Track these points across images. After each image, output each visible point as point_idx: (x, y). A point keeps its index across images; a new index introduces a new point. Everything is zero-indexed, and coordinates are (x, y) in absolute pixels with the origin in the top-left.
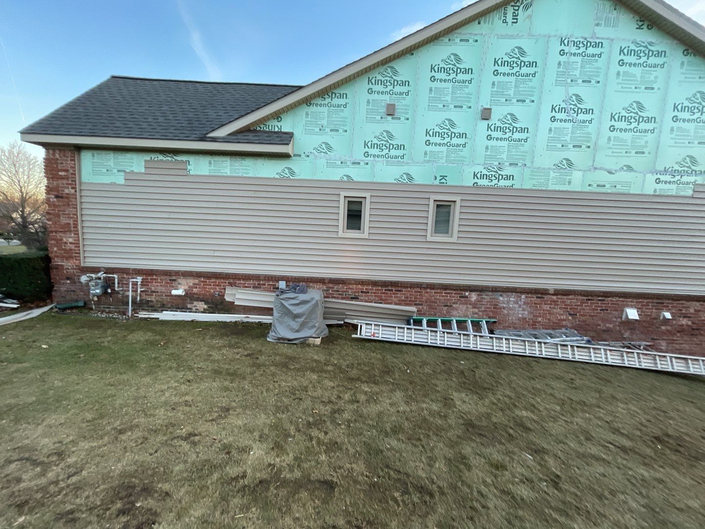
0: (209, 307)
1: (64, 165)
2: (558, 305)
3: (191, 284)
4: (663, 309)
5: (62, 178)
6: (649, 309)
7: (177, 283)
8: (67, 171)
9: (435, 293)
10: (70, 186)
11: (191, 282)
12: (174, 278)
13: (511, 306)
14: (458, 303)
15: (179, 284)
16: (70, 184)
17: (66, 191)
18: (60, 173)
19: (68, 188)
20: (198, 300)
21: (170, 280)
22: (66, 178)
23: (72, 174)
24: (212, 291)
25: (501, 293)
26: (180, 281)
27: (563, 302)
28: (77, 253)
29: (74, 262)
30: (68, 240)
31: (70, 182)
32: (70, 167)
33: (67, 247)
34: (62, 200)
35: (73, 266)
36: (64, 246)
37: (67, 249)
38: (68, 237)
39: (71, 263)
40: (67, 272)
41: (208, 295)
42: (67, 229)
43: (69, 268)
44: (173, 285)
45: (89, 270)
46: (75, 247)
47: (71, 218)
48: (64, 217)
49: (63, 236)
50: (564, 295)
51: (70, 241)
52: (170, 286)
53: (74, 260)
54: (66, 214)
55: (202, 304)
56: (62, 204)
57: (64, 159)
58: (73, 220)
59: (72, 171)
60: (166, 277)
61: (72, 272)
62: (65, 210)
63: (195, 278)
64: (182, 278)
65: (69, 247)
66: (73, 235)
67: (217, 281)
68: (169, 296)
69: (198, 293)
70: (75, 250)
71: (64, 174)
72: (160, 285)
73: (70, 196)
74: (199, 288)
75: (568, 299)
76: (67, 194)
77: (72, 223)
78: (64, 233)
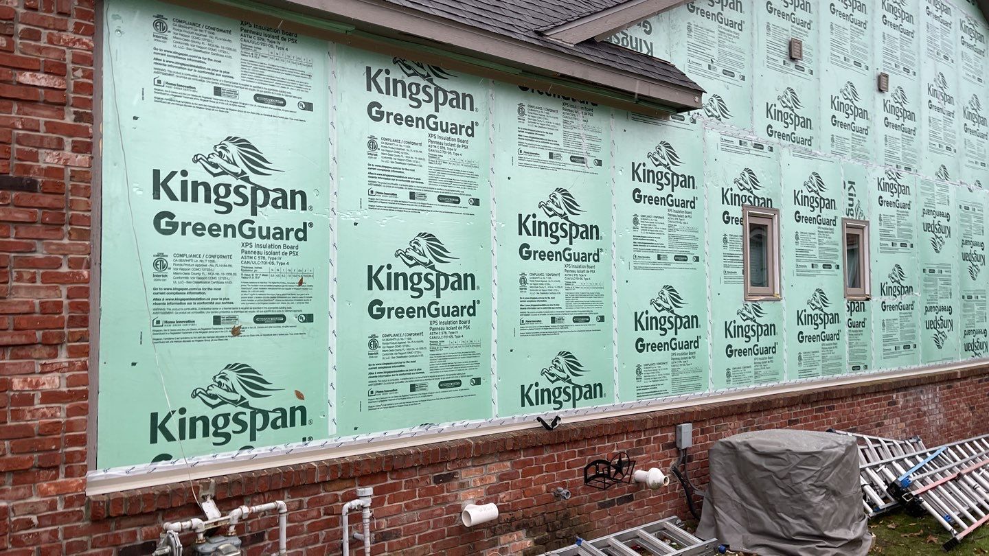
0: (536, 542)
1: (43, 43)
2: (962, 396)
3: (494, 479)
5: (29, 99)
7: (456, 483)
8: (57, 69)
10: (68, 141)
11: (494, 471)
12: (448, 468)
13: (930, 408)
14: (888, 415)
15: (463, 486)
16: (71, 131)
17: (48, 159)
18: (26, 78)
19: (60, 146)
20: (511, 526)
21: (437, 479)
22: (54, 101)
23: (79, 87)
24: (544, 487)
25: (922, 388)
26: (463, 475)
27: (966, 390)
28: (81, 440)
29: (56, 485)
30: (37, 384)
31: (69, 119)
32: (75, 55)
33: (28, 416)
34: (26, 197)
35: (53, 506)
36: (16, 416)
37: (27, 427)
38: (38, 369)
39: (44, 494)
40: (17, 542)
41: (535, 503)
42: (39, 334)
43: (30, 522)
44: (445, 494)
45: (142, 507)
46: (70, 412)
47: (63, 278)
48: (26, 276)
49: (12, 369)
50: (965, 378)
51: (47, 387)
52: (435, 500)
53: (56, 477)
54: (34, 264)
55: (519, 539)
56: (21, 216)
57: (43, 18)
58: (69, 290)
59: (79, 73)
60: (424, 472)
61: (45, 537)
62: (32, 245)
63: (506, 457)
64: (470, 464)
65: (39, 415)
66: (63, 358)
67: (555, 454)
68: (430, 537)
69: (510, 503)
70: (70, 426)
71: (43, 83)
72: (407, 506)
73: (69, 184)
74: (514, 486)
75: (968, 384)
76: (49, 171)
77: (66, 302)
78: (22, 353)
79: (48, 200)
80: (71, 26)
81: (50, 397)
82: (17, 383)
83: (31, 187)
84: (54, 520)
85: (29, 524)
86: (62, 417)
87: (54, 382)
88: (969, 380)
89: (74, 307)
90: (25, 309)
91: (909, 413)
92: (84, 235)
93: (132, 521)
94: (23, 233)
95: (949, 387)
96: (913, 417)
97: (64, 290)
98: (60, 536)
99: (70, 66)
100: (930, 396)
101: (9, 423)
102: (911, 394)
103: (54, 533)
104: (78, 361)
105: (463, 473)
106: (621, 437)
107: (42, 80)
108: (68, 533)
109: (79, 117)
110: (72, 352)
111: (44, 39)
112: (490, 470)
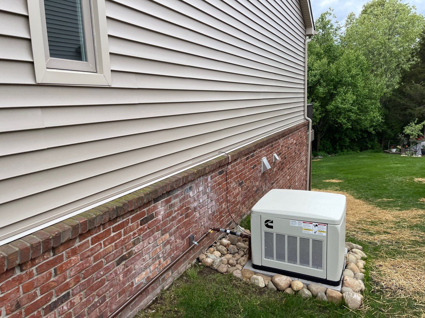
2: (232, 176)
4: (274, 151)
6: (269, 154)
13: (201, 201)
25: (190, 185)
27: (236, 170)
50: (235, 160)
75: (237, 164)
88: (239, 161)
91: (174, 219)
95: (220, 173)
96: (179, 221)
100: (201, 189)
102: (177, 197)
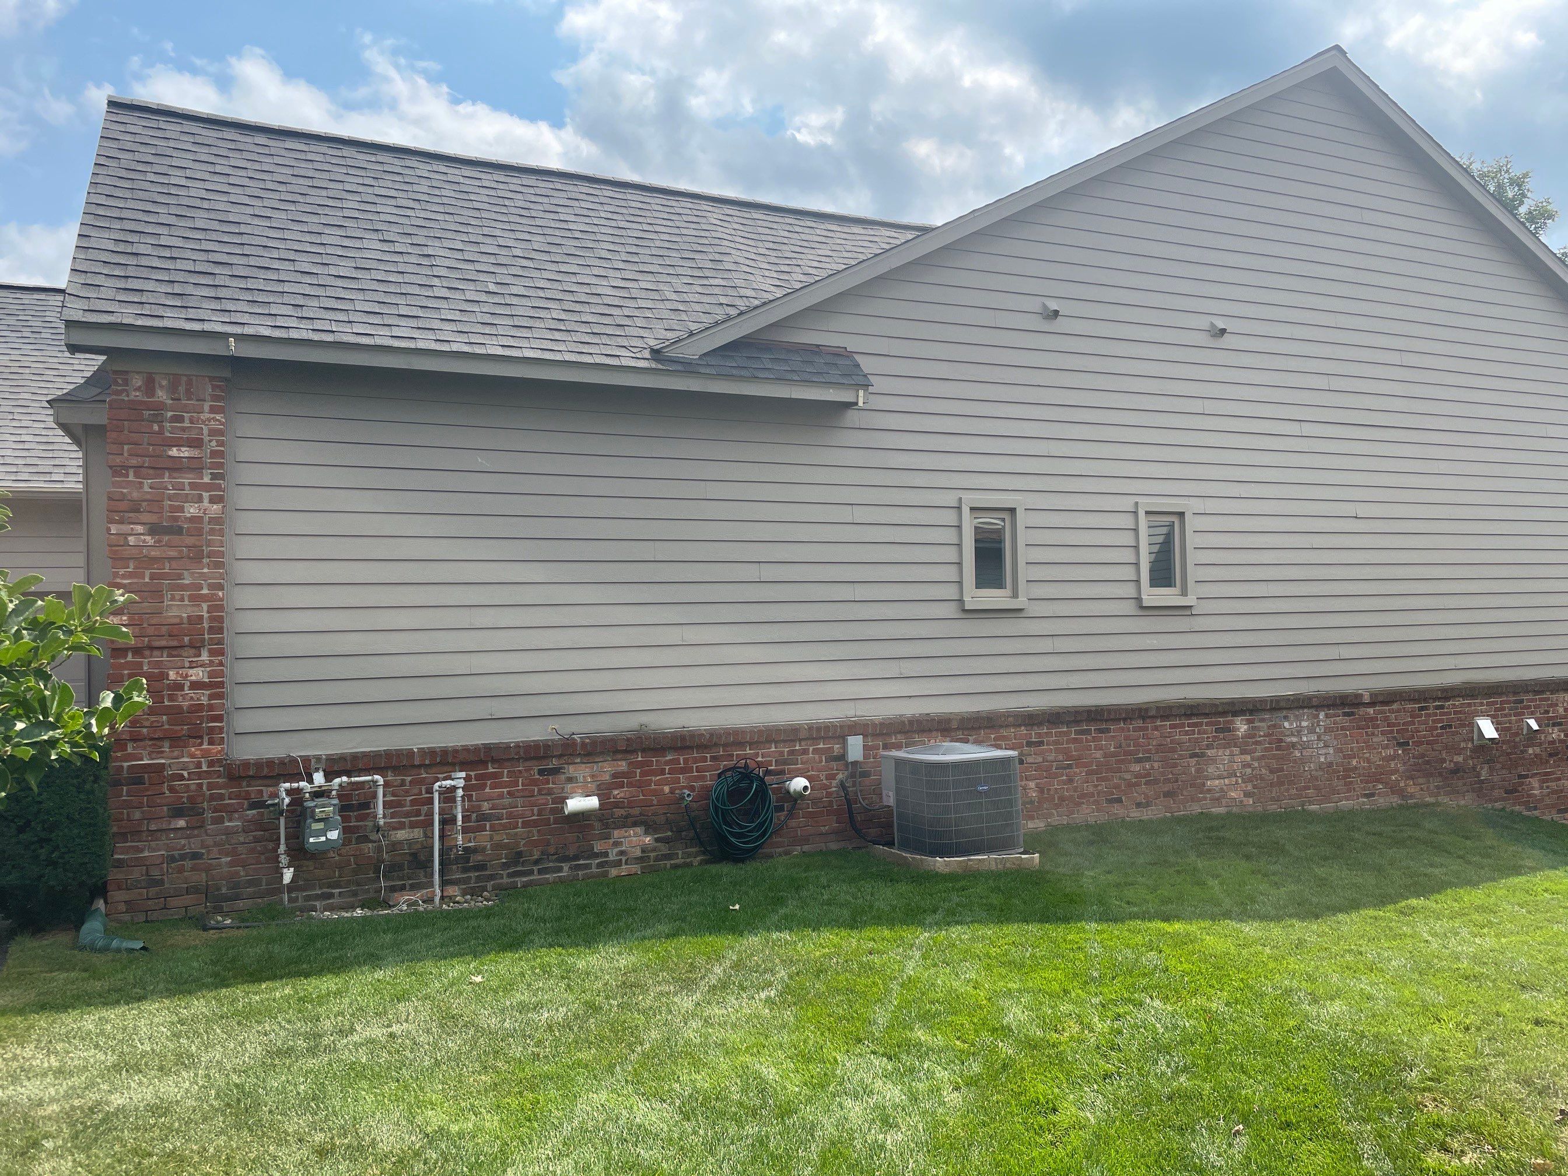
0: (657, 840)
1: (186, 424)
2: (1378, 726)
3: (607, 777)
4: (1523, 714)
5: (177, 467)
6: (1506, 716)
7: (563, 777)
8: (196, 443)
9: (1172, 727)
10: (206, 495)
11: (607, 769)
12: (555, 763)
13: (1305, 739)
14: (1215, 744)
15: (570, 780)
16: (207, 487)
17: (192, 510)
18: (174, 452)
19: (200, 499)
20: (627, 822)
21: (541, 772)
22: (195, 466)
23: (214, 454)
24: (667, 789)
25: (1285, 713)
26: (571, 770)
27: (1386, 719)
28: (219, 718)
29: (201, 750)
30: (187, 676)
31: (206, 479)
32: (210, 430)
33: (180, 699)
34: (176, 539)
35: (199, 765)
36: (171, 698)
37: (180, 707)
38: (187, 665)
39: (192, 756)
40: (172, 789)
41: (655, 802)
42: (186, 639)
43: (182, 775)
44: (551, 786)
45: (266, 771)
46: (211, 697)
47: (204, 598)
48: (177, 597)
49: (169, 665)
50: (1383, 703)
51: (193, 678)
52: (540, 790)
53: (201, 744)
54: (183, 588)
55: (636, 835)
56: (173, 553)
57: (186, 405)
58: (209, 606)
59: (214, 443)
60: (528, 764)
61: (193, 787)
62: (182, 574)
63: (620, 756)
64: (578, 760)
65: (187, 698)
66: (205, 657)
67: (681, 758)
68: (535, 824)
69: (626, 801)
70: (211, 707)
71: (186, 454)
72: (509, 793)
73: (207, 527)
74: (630, 785)
75: (1390, 711)
76: (193, 519)
77: (206, 615)
78: (175, 653)
79: (190, 541)
80: (206, 408)
81: (196, 685)
82: (172, 675)
83: (179, 531)
84: (200, 775)
85: (181, 778)
86: (204, 701)
87: (198, 674)
88: (1395, 706)
89: (212, 619)
90: (177, 621)
92: (220, 565)
93: (260, 782)
94: (174, 564)
95: (1348, 714)
97: (205, 606)
98: (205, 788)
99: (206, 439)
100: (1304, 724)
101: (166, 703)
102: (1263, 720)
103: (200, 785)
104: (216, 659)
105: (571, 768)
106: (768, 745)
107: (185, 452)
108: (211, 786)
109: (214, 476)
110: (212, 653)
111: (187, 420)
112: (602, 767)
